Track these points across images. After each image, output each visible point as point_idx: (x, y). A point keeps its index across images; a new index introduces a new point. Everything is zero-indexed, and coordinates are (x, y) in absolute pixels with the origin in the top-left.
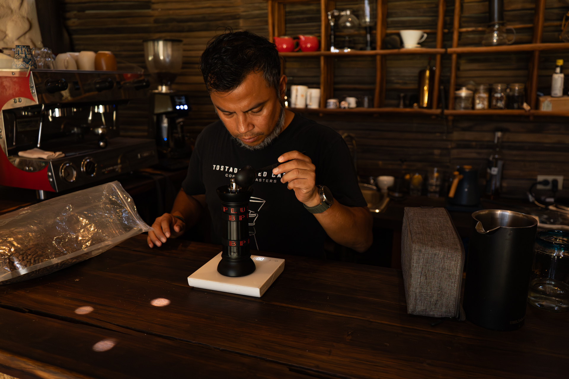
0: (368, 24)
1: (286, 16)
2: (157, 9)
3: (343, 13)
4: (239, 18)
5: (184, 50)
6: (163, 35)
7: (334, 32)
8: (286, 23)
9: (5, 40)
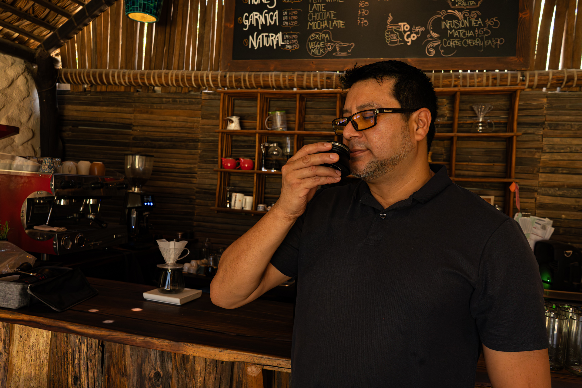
0: (288, 153)
1: (232, 143)
2: (136, 130)
3: (272, 145)
4: (198, 142)
5: (155, 162)
6: (139, 149)
7: (265, 157)
8: (232, 148)
9: (12, 145)
